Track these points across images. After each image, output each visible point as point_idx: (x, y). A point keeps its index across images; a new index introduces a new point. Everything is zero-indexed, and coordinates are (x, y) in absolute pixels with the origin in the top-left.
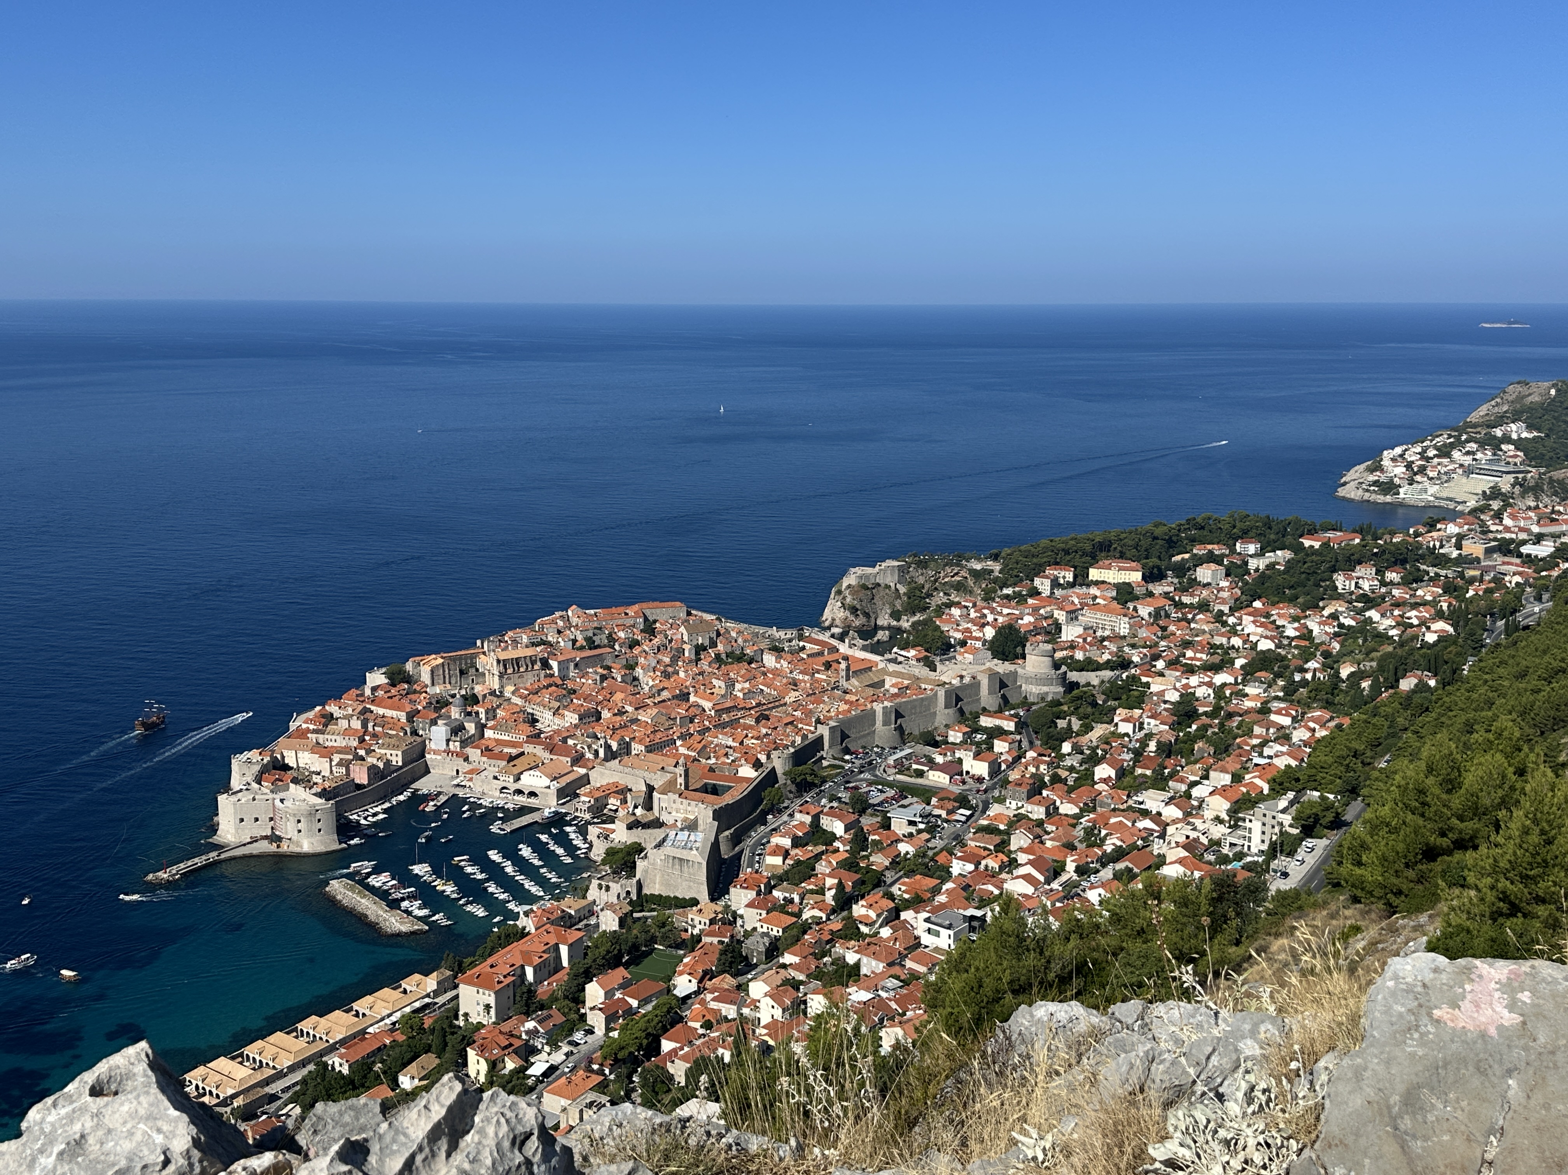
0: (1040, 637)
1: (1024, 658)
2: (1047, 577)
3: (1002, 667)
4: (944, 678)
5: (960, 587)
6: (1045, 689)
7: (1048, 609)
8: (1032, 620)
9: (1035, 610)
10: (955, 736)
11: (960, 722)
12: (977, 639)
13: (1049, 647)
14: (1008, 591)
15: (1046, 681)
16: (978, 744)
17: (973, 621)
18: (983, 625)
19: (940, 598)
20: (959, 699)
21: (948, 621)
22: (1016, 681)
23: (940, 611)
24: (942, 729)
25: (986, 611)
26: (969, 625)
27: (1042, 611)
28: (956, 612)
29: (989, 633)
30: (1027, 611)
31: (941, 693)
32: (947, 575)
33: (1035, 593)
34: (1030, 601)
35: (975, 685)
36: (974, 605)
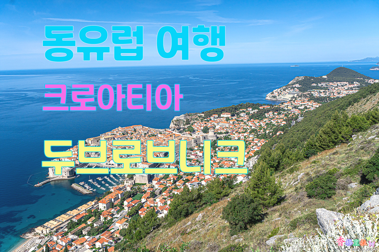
0: (212, 128)
1: (209, 132)
2: (213, 117)
3: (205, 134)
4: (194, 137)
5: (196, 119)
6: (213, 138)
7: (213, 123)
8: (210, 125)
9: (211, 123)
10: (196, 148)
11: (197, 146)
12: (200, 129)
13: (213, 130)
14: (205, 120)
15: (213, 137)
16: (200, 150)
17: (199, 126)
18: (201, 126)
19: (192, 122)
20: (196, 141)
21: (194, 126)
22: (207, 137)
23: (192, 124)
24: (193, 147)
25: (201, 124)
26: (198, 127)
27: (212, 123)
28: (196, 124)
29: (202, 128)
30: (209, 123)
31: (193, 140)
32: (193, 117)
33: (211, 120)
34: (210, 121)
35: (200, 138)
36: (199, 123)
